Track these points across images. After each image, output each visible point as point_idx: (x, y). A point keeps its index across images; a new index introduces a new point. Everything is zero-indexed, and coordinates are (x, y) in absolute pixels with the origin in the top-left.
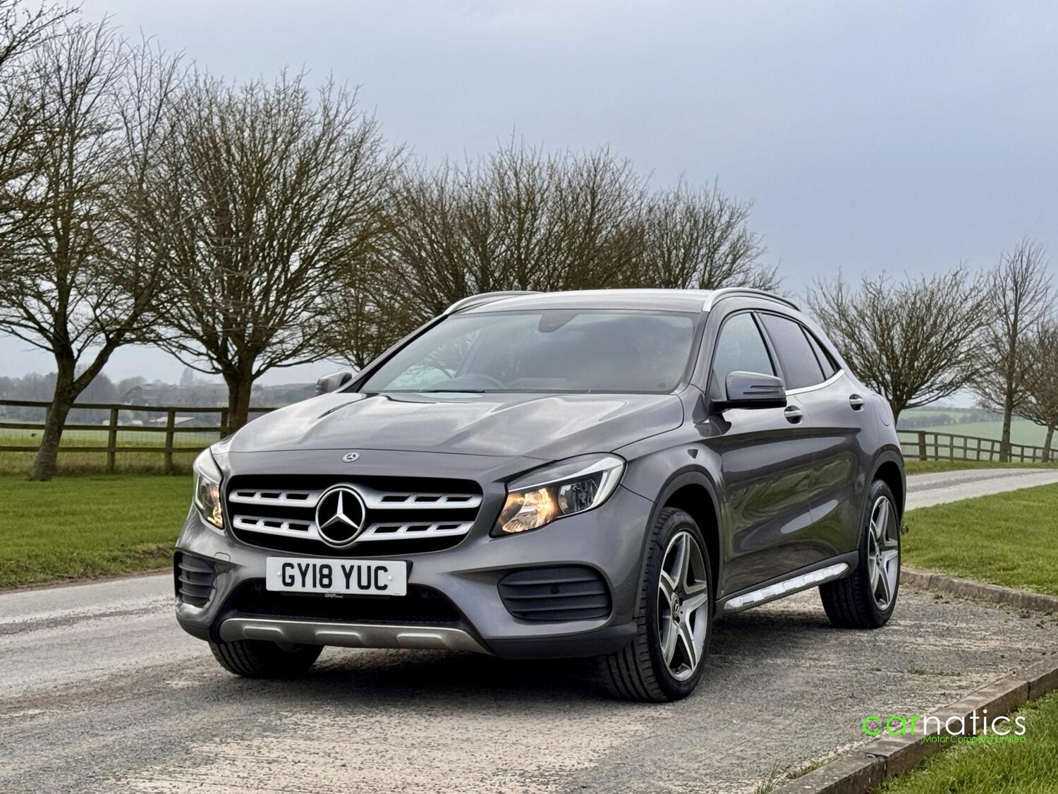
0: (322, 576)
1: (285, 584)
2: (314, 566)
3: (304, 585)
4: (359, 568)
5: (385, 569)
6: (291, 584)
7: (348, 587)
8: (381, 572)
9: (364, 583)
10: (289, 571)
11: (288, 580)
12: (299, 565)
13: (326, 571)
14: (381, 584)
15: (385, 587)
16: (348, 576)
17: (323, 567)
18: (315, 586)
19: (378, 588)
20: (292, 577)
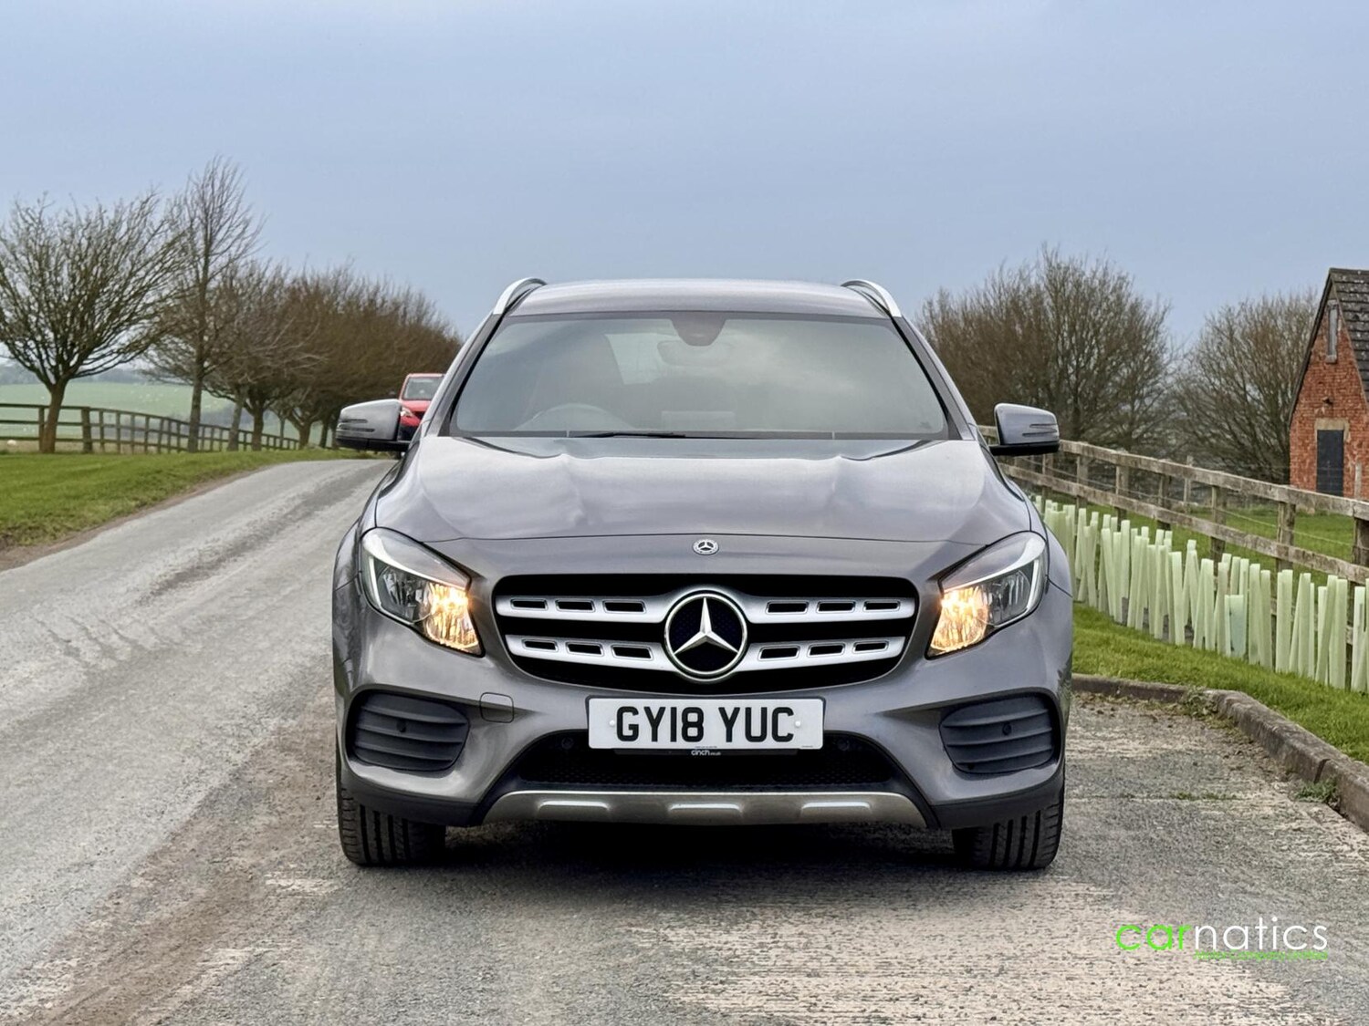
0: (687, 725)
1: (621, 737)
2: (674, 710)
3: (655, 738)
4: (748, 711)
5: (789, 711)
6: (634, 737)
7: (729, 738)
8: (782, 716)
9: (756, 731)
10: (628, 719)
11: (627, 732)
12: (648, 710)
13: (693, 717)
14: (781, 733)
15: (789, 737)
16: (729, 723)
17: (687, 711)
18: (674, 738)
19: (777, 738)
20: (635, 728)
